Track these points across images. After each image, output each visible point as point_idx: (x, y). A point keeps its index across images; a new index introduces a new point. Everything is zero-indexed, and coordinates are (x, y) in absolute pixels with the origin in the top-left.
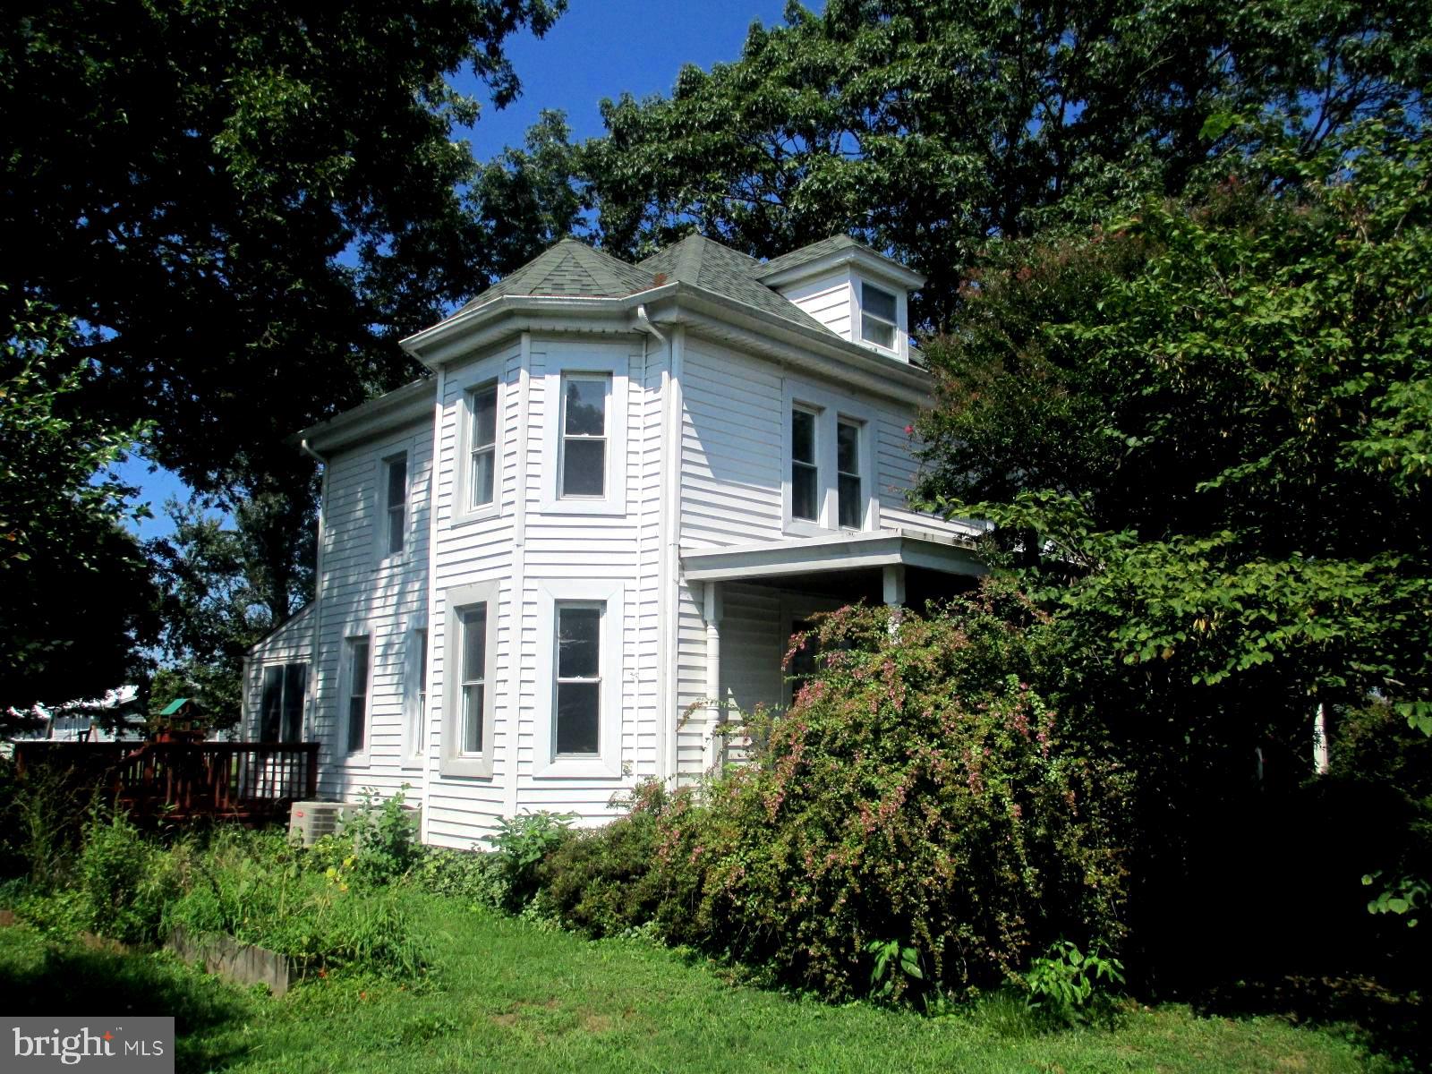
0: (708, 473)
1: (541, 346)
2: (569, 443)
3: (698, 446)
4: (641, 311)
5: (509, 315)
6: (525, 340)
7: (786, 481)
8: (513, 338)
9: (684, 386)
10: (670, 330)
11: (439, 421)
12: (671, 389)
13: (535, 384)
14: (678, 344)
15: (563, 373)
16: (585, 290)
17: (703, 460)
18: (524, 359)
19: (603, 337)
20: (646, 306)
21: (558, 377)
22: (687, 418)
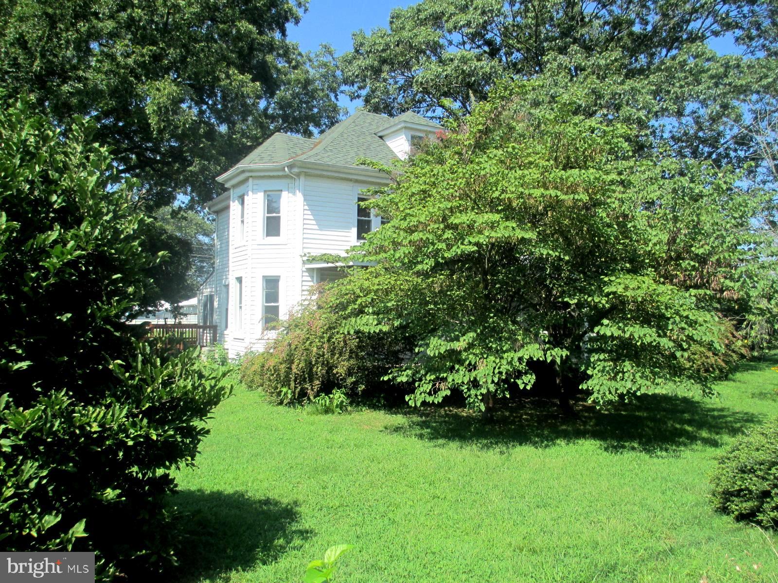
0: (316, 227)
1: (257, 182)
2: (268, 218)
3: (311, 217)
4: (286, 169)
5: (243, 172)
6: (251, 180)
7: (354, 227)
8: (246, 180)
9: (304, 195)
10: (298, 175)
11: (232, 208)
12: (299, 196)
13: (255, 196)
14: (302, 178)
15: (265, 191)
16: (270, 161)
17: (314, 222)
18: (250, 187)
19: (278, 177)
20: (288, 167)
21: (262, 194)
22: (306, 207)
